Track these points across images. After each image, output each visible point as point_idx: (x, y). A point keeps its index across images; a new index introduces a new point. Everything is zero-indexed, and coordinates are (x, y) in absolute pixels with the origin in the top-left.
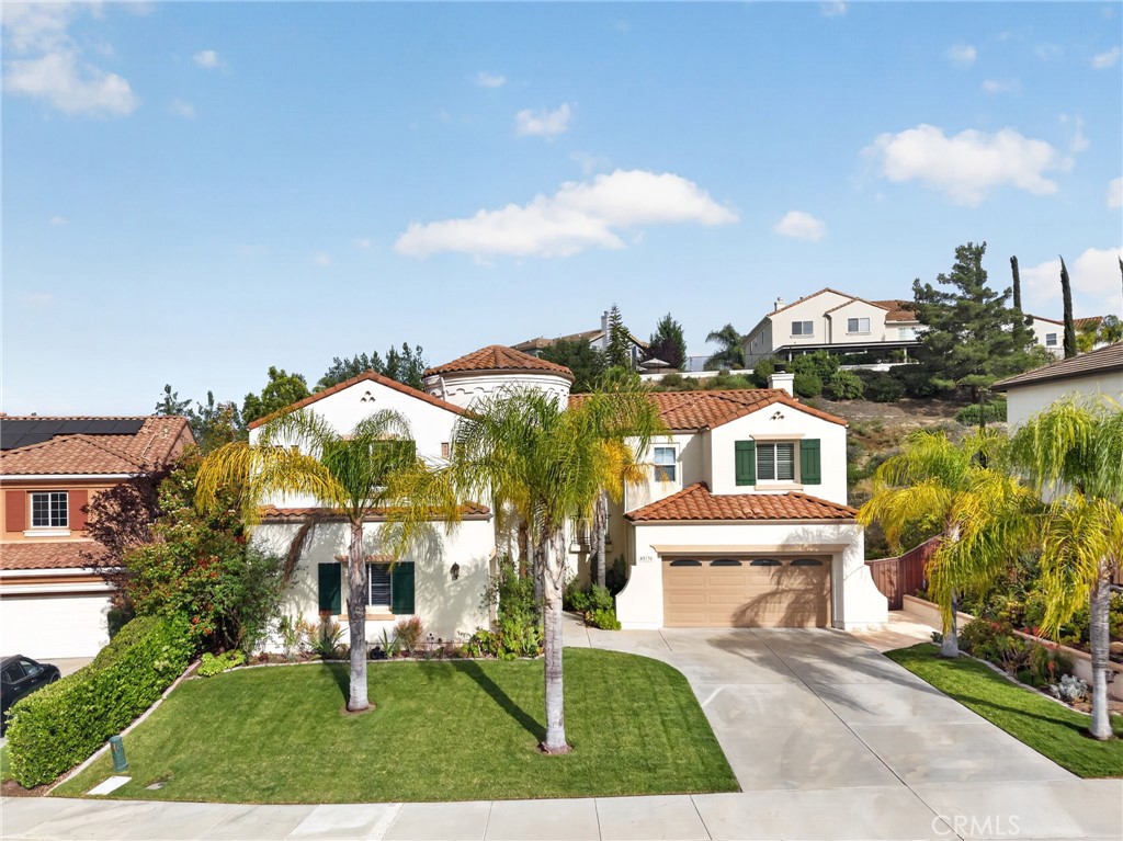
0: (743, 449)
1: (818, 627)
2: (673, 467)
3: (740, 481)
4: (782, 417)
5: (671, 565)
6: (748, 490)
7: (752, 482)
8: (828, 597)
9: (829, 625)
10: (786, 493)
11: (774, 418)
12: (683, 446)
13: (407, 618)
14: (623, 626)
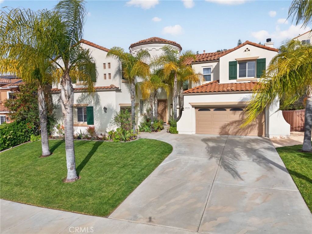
0: (232, 65)
1: (259, 136)
2: (210, 75)
3: (231, 78)
4: (249, 50)
5: (199, 110)
6: (234, 81)
7: (235, 78)
8: (264, 124)
9: (264, 135)
10: (249, 82)
11: (245, 51)
12: (214, 67)
13: (91, 126)
14: (179, 133)
